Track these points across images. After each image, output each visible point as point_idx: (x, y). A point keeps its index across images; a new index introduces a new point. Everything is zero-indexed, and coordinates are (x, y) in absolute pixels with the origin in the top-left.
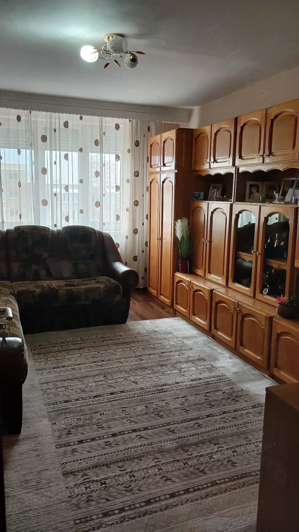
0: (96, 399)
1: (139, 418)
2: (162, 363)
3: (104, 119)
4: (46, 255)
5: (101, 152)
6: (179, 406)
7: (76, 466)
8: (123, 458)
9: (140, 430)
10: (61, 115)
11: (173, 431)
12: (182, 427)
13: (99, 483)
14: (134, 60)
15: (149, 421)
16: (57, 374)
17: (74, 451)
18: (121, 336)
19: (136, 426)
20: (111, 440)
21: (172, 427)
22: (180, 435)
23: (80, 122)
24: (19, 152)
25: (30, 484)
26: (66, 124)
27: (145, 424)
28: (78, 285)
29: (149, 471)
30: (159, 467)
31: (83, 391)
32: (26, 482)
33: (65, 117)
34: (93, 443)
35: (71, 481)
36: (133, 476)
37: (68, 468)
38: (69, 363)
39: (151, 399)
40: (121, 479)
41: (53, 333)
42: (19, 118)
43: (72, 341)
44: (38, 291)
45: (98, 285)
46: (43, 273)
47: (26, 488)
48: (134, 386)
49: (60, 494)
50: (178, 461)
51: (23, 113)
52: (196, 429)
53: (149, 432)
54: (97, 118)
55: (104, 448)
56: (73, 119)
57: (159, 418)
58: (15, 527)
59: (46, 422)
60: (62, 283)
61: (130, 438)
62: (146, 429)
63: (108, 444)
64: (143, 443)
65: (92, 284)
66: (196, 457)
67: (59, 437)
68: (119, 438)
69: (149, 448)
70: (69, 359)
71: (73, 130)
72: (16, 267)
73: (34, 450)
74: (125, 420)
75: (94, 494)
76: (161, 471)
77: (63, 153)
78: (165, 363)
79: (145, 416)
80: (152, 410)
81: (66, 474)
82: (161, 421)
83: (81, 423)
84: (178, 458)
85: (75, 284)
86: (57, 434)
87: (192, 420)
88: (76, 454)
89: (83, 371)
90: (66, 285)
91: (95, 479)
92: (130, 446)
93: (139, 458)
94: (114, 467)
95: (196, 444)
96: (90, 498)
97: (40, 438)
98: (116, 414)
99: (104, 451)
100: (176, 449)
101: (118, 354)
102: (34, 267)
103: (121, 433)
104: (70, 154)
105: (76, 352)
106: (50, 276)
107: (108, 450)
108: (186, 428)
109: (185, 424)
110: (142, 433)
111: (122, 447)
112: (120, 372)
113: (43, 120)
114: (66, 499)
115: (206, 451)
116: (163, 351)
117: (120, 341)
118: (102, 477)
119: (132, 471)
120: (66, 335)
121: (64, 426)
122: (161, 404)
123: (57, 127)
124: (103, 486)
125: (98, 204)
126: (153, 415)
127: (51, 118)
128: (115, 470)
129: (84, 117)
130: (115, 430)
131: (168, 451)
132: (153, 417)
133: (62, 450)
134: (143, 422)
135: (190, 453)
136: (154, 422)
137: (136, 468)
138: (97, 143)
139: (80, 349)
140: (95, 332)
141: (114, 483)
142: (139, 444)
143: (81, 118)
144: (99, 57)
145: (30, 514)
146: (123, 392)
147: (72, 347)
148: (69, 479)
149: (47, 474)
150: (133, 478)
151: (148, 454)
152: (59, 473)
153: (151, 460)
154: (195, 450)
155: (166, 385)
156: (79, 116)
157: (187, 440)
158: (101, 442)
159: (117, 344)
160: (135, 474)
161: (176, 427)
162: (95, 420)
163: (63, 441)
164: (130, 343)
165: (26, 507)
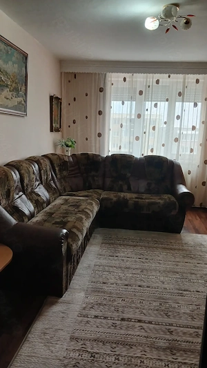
0: (126, 287)
1: (150, 312)
2: (193, 272)
3: (187, 76)
4: (129, 175)
5: (183, 101)
6: (188, 312)
7: (83, 335)
8: (118, 341)
9: (145, 322)
10: (155, 75)
11: (171, 333)
12: (181, 331)
13: (90, 355)
14: (188, 22)
15: (157, 317)
16: (110, 261)
17: (88, 322)
18: (171, 243)
19: (144, 318)
20: (118, 322)
21: (173, 328)
22: (176, 338)
23: (169, 79)
24: (123, 104)
25: (46, 337)
26: (158, 82)
27: (151, 319)
28: (145, 199)
29: (133, 360)
30: (142, 360)
31: (120, 279)
32: (45, 334)
33: (157, 76)
34: (104, 321)
35: (74, 345)
36: (118, 359)
37: (76, 335)
38: (122, 254)
39: (168, 299)
40: (107, 358)
41: (123, 231)
42: (125, 79)
43: (133, 239)
44: (115, 199)
45: (159, 201)
46: (125, 187)
47: (42, 339)
48: (160, 285)
49: (60, 352)
50: (161, 360)
51: (127, 75)
52: (193, 337)
53: (151, 326)
54: (181, 76)
55: (109, 328)
56: (163, 78)
57: (166, 317)
58: (19, 365)
59: (82, 294)
60: (134, 196)
61: (133, 326)
62: (150, 323)
63: (114, 325)
64: (141, 334)
65: (156, 199)
66: (179, 363)
67: (84, 308)
68: (125, 323)
69: (144, 340)
70: (124, 252)
71: (162, 86)
72: (108, 181)
73: (63, 313)
74: (137, 310)
75: (82, 362)
76: (142, 364)
77: (154, 103)
78: (196, 272)
79: (155, 312)
80: (163, 308)
81: (72, 338)
82: (166, 320)
83: (105, 302)
84: (163, 358)
85: (144, 197)
86: (84, 306)
87: (194, 327)
88: (88, 325)
89: (128, 263)
90: (136, 198)
91: (89, 350)
92: (129, 332)
93: (131, 346)
94: (108, 346)
95: (185, 351)
96: (77, 364)
97: (72, 305)
98: (134, 303)
99: (109, 330)
100: (165, 349)
101: (161, 256)
102: (120, 183)
103: (129, 320)
104: (159, 103)
105: (131, 248)
106: (129, 190)
107: (112, 330)
108: (184, 333)
109: (186, 330)
110: (145, 326)
111: (122, 332)
112: (155, 270)
113: (142, 80)
114: (61, 358)
115: (191, 360)
116: (200, 262)
117: (168, 247)
118: (95, 350)
119: (119, 355)
120: (131, 234)
121: (92, 301)
122: (173, 305)
123: (151, 85)
124: (92, 358)
125: (176, 140)
126: (162, 313)
127: (147, 78)
128: (106, 349)
129: (171, 75)
130: (126, 316)
131: (157, 348)
132: (161, 315)
133: (80, 319)
134: (151, 316)
135: (175, 357)
136: (160, 319)
137: (124, 354)
138: (180, 94)
139: (135, 246)
140: (153, 235)
141: (101, 359)
142: (138, 333)
143: (169, 77)
144: (160, 25)
145: (33, 360)
146: (148, 287)
147: (131, 243)
148: (73, 343)
149: (61, 333)
150: (117, 361)
151: (140, 344)
152: (68, 337)
153: (139, 351)
154: (181, 356)
155: (187, 291)
156: (168, 75)
157: (180, 344)
158: (110, 322)
159: (164, 248)
160: (120, 358)
161: (176, 330)
162: (115, 303)
163: (84, 312)
164: (175, 249)
165: (34, 353)
